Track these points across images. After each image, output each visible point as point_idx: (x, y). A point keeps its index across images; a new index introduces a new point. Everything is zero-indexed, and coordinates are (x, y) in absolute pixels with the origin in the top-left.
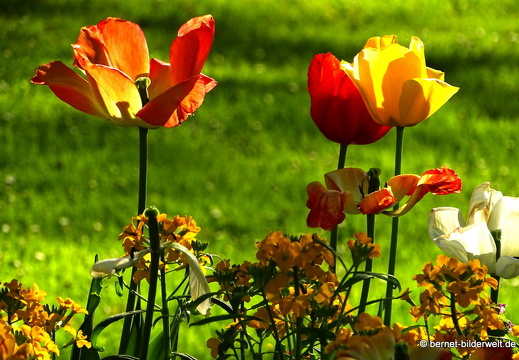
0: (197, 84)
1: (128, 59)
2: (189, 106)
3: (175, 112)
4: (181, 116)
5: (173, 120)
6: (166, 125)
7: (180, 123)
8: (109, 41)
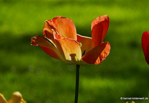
0: (107, 45)
1: (68, 35)
2: (104, 55)
3: (99, 58)
4: (101, 60)
5: (98, 61)
6: (95, 64)
7: (101, 62)
8: (58, 27)
